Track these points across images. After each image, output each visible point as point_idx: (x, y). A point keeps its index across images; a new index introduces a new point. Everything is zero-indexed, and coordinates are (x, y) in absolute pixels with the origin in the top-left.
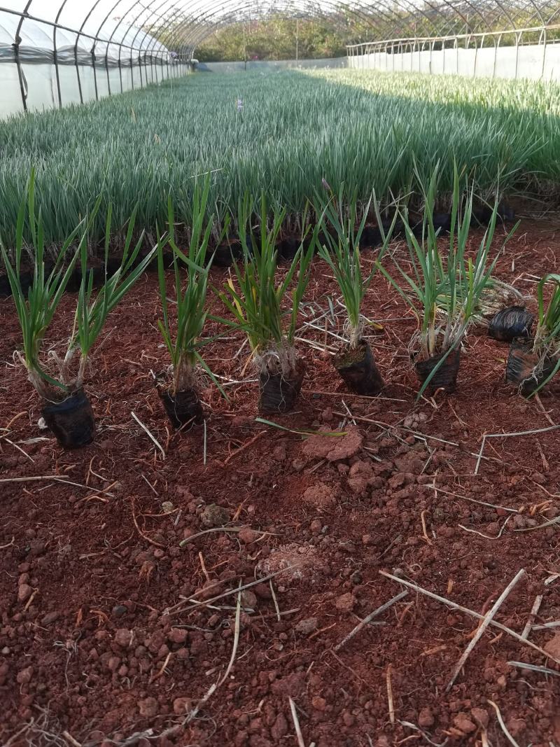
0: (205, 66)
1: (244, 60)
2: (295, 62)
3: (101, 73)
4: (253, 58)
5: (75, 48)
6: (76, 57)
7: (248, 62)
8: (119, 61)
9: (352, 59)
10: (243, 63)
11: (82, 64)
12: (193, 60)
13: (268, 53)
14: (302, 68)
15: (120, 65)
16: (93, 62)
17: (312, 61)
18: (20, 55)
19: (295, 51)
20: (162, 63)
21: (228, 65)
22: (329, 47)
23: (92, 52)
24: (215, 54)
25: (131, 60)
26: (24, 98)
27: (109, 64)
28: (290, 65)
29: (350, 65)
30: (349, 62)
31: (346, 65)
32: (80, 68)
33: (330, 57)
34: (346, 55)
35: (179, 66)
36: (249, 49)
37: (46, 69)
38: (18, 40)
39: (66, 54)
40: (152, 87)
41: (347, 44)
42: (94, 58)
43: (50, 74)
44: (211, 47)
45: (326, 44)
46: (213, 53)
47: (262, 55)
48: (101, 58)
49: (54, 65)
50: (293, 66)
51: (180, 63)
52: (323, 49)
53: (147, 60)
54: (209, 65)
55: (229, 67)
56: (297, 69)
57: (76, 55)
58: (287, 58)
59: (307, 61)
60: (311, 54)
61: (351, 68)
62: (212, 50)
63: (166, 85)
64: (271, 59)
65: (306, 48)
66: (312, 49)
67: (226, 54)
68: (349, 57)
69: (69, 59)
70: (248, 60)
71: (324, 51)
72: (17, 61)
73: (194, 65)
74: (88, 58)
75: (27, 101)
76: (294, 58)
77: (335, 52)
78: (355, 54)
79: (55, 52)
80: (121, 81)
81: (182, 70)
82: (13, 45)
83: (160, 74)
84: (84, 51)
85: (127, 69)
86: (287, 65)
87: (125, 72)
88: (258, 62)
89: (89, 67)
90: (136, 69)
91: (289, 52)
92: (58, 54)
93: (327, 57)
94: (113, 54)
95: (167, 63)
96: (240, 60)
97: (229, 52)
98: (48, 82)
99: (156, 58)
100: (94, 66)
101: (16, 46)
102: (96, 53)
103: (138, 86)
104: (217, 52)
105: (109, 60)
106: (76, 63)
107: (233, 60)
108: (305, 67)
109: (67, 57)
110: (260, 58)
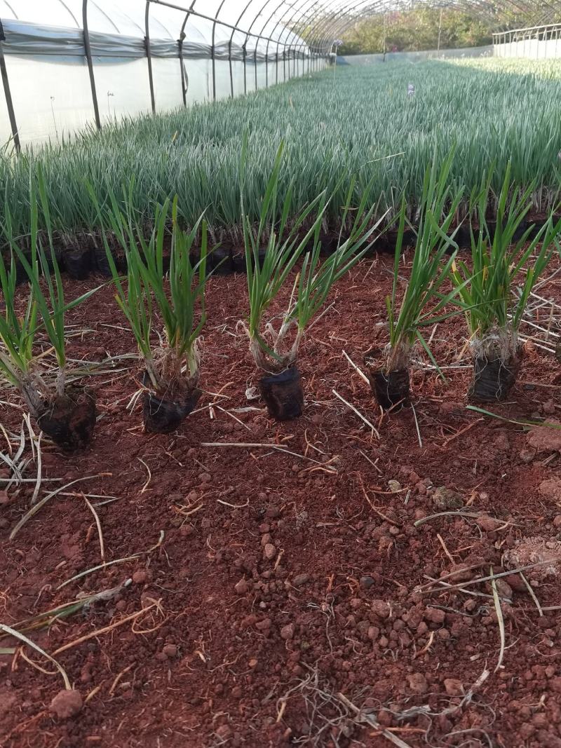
0: (344, 59)
1: (383, 52)
2: (437, 52)
3: (250, 68)
4: (392, 50)
5: (230, 44)
6: (230, 53)
7: (387, 54)
8: (267, 55)
9: (498, 48)
10: (382, 55)
11: (235, 59)
12: (331, 54)
13: (408, 44)
14: (445, 58)
15: (267, 59)
16: (244, 57)
17: (455, 50)
18: (183, 51)
19: (436, 41)
20: (303, 57)
21: (366, 57)
22: (473, 36)
23: (244, 47)
24: (354, 47)
25: (277, 55)
26: (184, 92)
27: (257, 59)
28: (430, 57)
29: (495, 53)
30: (495, 49)
31: (491, 55)
32: (233, 62)
33: (474, 46)
34: (491, 43)
35: (318, 60)
36: (388, 40)
37: (205, 64)
38: (183, 36)
39: (222, 49)
40: (294, 81)
41: (493, 32)
42: (245, 53)
43: (207, 69)
44: (351, 40)
45: (469, 33)
46: (352, 46)
47: (402, 46)
48: (251, 53)
49: (211, 61)
50: (434, 56)
51: (320, 57)
52: (467, 38)
53: (290, 54)
54: (347, 58)
55: (367, 58)
56: (437, 59)
57: (230, 50)
58: (427, 49)
59: (450, 51)
60: (454, 44)
61: (497, 56)
62: (351, 43)
63: (305, 79)
64: (411, 50)
65: (448, 38)
66: (455, 38)
67: (364, 47)
68: (495, 46)
69: (224, 54)
70: (386, 52)
71: (468, 40)
72: (180, 57)
73: (332, 59)
74: (240, 53)
75: (187, 95)
76: (435, 48)
77: (480, 40)
78: (502, 42)
79: (213, 47)
80: (267, 75)
81: (321, 64)
82: (178, 41)
83: (301, 68)
84: (237, 46)
85: (273, 63)
86: (427, 56)
87: (271, 66)
88: (397, 54)
89: (240, 62)
90: (281, 63)
91: (430, 42)
92: (216, 50)
93: (470, 46)
94: (262, 50)
95: (308, 57)
96: (379, 52)
97: (368, 45)
98: (204, 77)
99: (298, 52)
100: (244, 61)
101: (180, 42)
102: (247, 48)
103: (281, 79)
104: (355, 45)
105: (257, 55)
106: (230, 59)
107: (371, 52)
108: (447, 56)
109: (222, 52)
110: (400, 50)
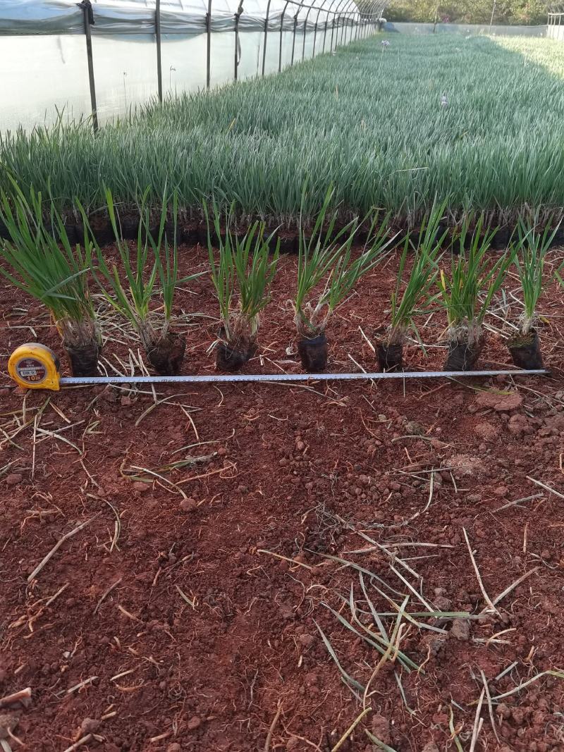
0: (393, 26)
1: (433, 22)
2: (489, 27)
3: (299, 37)
4: (443, 19)
5: (282, 15)
6: (282, 24)
7: (438, 25)
8: (316, 24)
9: (552, 29)
10: (433, 25)
11: (286, 30)
13: (460, 15)
14: (496, 36)
15: (316, 28)
16: (295, 27)
17: (507, 27)
18: (239, 24)
19: (490, 15)
20: (353, 23)
21: (416, 26)
22: (528, 13)
23: (295, 17)
24: (405, 14)
25: (326, 23)
26: (236, 64)
27: (307, 28)
28: (482, 30)
29: (548, 34)
30: (548, 31)
31: (544, 36)
32: (283, 33)
34: (546, 23)
35: (367, 26)
36: (441, 9)
37: (257, 36)
38: (241, 10)
39: (274, 22)
40: (342, 51)
41: (549, 11)
42: (296, 23)
43: (259, 41)
44: (401, 6)
46: (403, 12)
47: (454, 17)
48: (301, 22)
49: (264, 33)
50: (486, 32)
51: (369, 23)
52: (521, 14)
53: (340, 21)
54: (397, 25)
55: (416, 29)
56: (488, 36)
57: (282, 21)
58: (480, 23)
59: (502, 27)
60: (507, 19)
61: (550, 37)
62: (402, 9)
63: (352, 48)
64: (463, 22)
65: (502, 13)
66: (509, 13)
67: (415, 14)
68: (549, 26)
69: (277, 27)
70: (438, 22)
71: (522, 17)
72: (236, 30)
74: (291, 24)
75: (238, 67)
76: (487, 22)
77: (535, 18)
79: (267, 20)
80: (316, 44)
81: (370, 30)
82: (235, 15)
83: (348, 35)
84: (289, 17)
85: (321, 32)
86: (479, 30)
87: (320, 35)
88: (447, 25)
89: (290, 32)
90: (329, 32)
91: (484, 15)
92: (269, 22)
93: (524, 23)
94: (312, 19)
95: (357, 24)
96: (430, 22)
97: (419, 13)
98: (256, 49)
99: (348, 19)
100: (294, 31)
101: (237, 16)
102: (298, 18)
103: (327, 49)
104: (407, 11)
105: (308, 24)
106: (281, 30)
107: (421, 21)
109: (275, 25)
110: (451, 20)
